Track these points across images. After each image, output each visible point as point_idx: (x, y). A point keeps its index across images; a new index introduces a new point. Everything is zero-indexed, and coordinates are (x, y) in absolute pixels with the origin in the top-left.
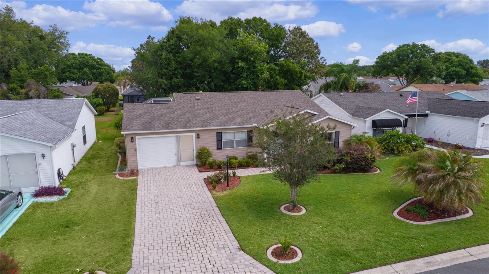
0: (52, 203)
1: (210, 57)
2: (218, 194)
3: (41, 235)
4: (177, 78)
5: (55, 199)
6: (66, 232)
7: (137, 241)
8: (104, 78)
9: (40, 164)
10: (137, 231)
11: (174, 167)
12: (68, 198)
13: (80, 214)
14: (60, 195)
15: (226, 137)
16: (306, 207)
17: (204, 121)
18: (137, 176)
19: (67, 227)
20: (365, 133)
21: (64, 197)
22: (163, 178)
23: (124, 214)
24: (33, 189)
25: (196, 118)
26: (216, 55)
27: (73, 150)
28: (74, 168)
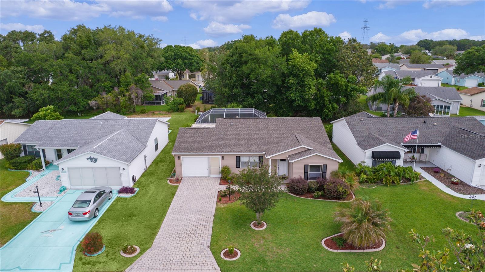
0: (126, 199)
1: (263, 74)
2: (220, 205)
3: (117, 220)
4: (237, 88)
5: (128, 196)
6: (129, 220)
7: (160, 232)
8: (194, 68)
9: (122, 174)
10: (163, 226)
11: (206, 177)
12: (136, 196)
13: (139, 209)
14: (132, 193)
15: (243, 160)
16: (267, 222)
17: (229, 146)
18: (179, 183)
19: (130, 217)
20: (364, 162)
21: (134, 195)
22: (195, 187)
23: (161, 213)
24: (119, 188)
25: (224, 143)
26: (268, 72)
27: (145, 159)
28: (145, 171)
